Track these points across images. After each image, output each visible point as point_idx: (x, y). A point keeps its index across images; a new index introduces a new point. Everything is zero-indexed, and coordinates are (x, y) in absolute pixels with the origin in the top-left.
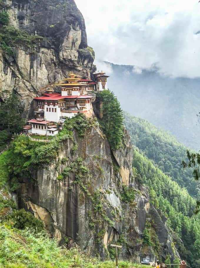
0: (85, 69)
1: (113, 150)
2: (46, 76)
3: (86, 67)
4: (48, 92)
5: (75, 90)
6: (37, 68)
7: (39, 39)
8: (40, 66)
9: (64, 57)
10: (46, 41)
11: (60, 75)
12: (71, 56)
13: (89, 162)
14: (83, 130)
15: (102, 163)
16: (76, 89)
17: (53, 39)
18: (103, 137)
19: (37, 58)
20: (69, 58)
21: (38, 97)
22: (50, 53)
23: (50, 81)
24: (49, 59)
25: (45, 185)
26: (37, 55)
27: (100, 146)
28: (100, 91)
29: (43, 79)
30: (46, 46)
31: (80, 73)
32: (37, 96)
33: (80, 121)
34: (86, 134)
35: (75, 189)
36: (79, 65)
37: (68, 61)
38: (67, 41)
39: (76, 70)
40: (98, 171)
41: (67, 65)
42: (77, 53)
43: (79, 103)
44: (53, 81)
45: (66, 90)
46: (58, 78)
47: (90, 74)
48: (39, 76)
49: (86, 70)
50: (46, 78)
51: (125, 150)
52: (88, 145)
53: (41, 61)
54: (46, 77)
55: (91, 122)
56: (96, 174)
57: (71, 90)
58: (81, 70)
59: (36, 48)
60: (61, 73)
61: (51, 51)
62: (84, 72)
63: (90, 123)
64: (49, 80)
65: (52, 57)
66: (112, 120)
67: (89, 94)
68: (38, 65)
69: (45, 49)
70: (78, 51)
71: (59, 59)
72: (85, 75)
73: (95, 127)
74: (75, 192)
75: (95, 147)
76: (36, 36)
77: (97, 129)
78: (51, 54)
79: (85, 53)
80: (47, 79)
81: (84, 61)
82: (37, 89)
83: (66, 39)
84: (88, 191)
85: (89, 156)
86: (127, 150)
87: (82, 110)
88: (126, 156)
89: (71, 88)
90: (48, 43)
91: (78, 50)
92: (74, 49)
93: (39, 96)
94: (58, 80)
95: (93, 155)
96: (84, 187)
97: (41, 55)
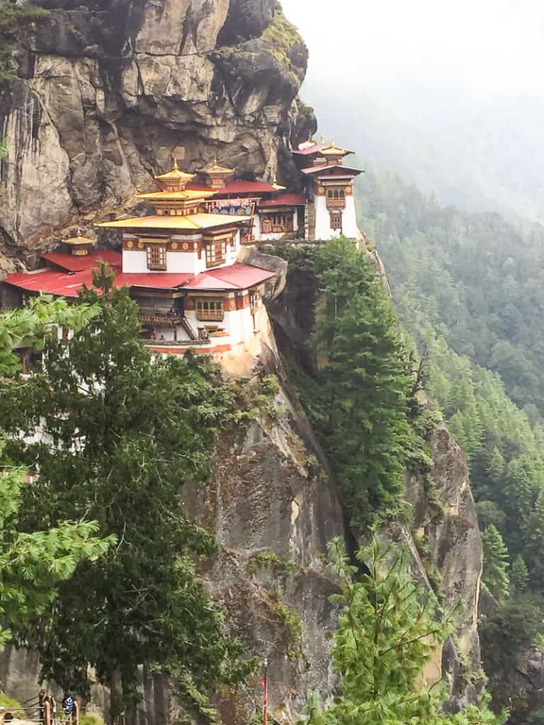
0: (252, 135)
1: (357, 528)
2: (61, 176)
3: (257, 124)
4: (68, 250)
5: (180, 249)
6: (21, 144)
7: (29, 19)
8: (35, 136)
9: (146, 88)
10: (62, 27)
11: (131, 166)
12: (176, 84)
13: (228, 581)
14: (203, 433)
15: (299, 588)
16: (185, 246)
17: (94, 15)
18: (305, 466)
19: (20, 101)
20: (169, 94)
21: (25, 271)
22: (81, 78)
23: (79, 196)
24: (75, 101)
25: (22, 672)
26: (20, 90)
27: (286, 512)
28: (318, 243)
29: (48, 190)
30: (62, 47)
31: (225, 155)
32: (19, 268)
33: (193, 393)
34: (219, 453)
35: (152, 700)
36: (219, 121)
37: (164, 105)
38: (158, 20)
39: (208, 142)
40: (271, 626)
41: (160, 124)
42: (210, 66)
43: (193, 308)
44: (94, 195)
45: (140, 246)
46: (116, 181)
47: (278, 155)
48: (28, 180)
49: (257, 139)
50: (60, 189)
51: (438, 534)
52: (226, 503)
53: (37, 116)
54: (60, 182)
55: (248, 399)
56: (259, 637)
57: (161, 250)
58: (230, 140)
59: (17, 59)
60: (135, 158)
61: (86, 69)
62: (245, 149)
63: (240, 401)
64: (73, 196)
65: (89, 91)
66: (350, 390)
67: (253, 262)
68: (26, 133)
69: (58, 61)
70: (211, 58)
71: (122, 102)
72: (252, 160)
73: (262, 421)
74: (153, 713)
75: (261, 515)
76: (20, 9)
77: (275, 429)
78: (85, 79)
79: (249, 62)
80: (65, 191)
81: (242, 100)
82: (18, 234)
83: (154, 12)
84: (212, 711)
85: (228, 555)
86: (450, 533)
87: (207, 341)
88: (440, 564)
89: (165, 241)
90: (69, 33)
91: (214, 54)
92: (193, 50)
93: (28, 265)
94: (118, 192)
95: (249, 552)
96: (195, 694)
97: (38, 89)
